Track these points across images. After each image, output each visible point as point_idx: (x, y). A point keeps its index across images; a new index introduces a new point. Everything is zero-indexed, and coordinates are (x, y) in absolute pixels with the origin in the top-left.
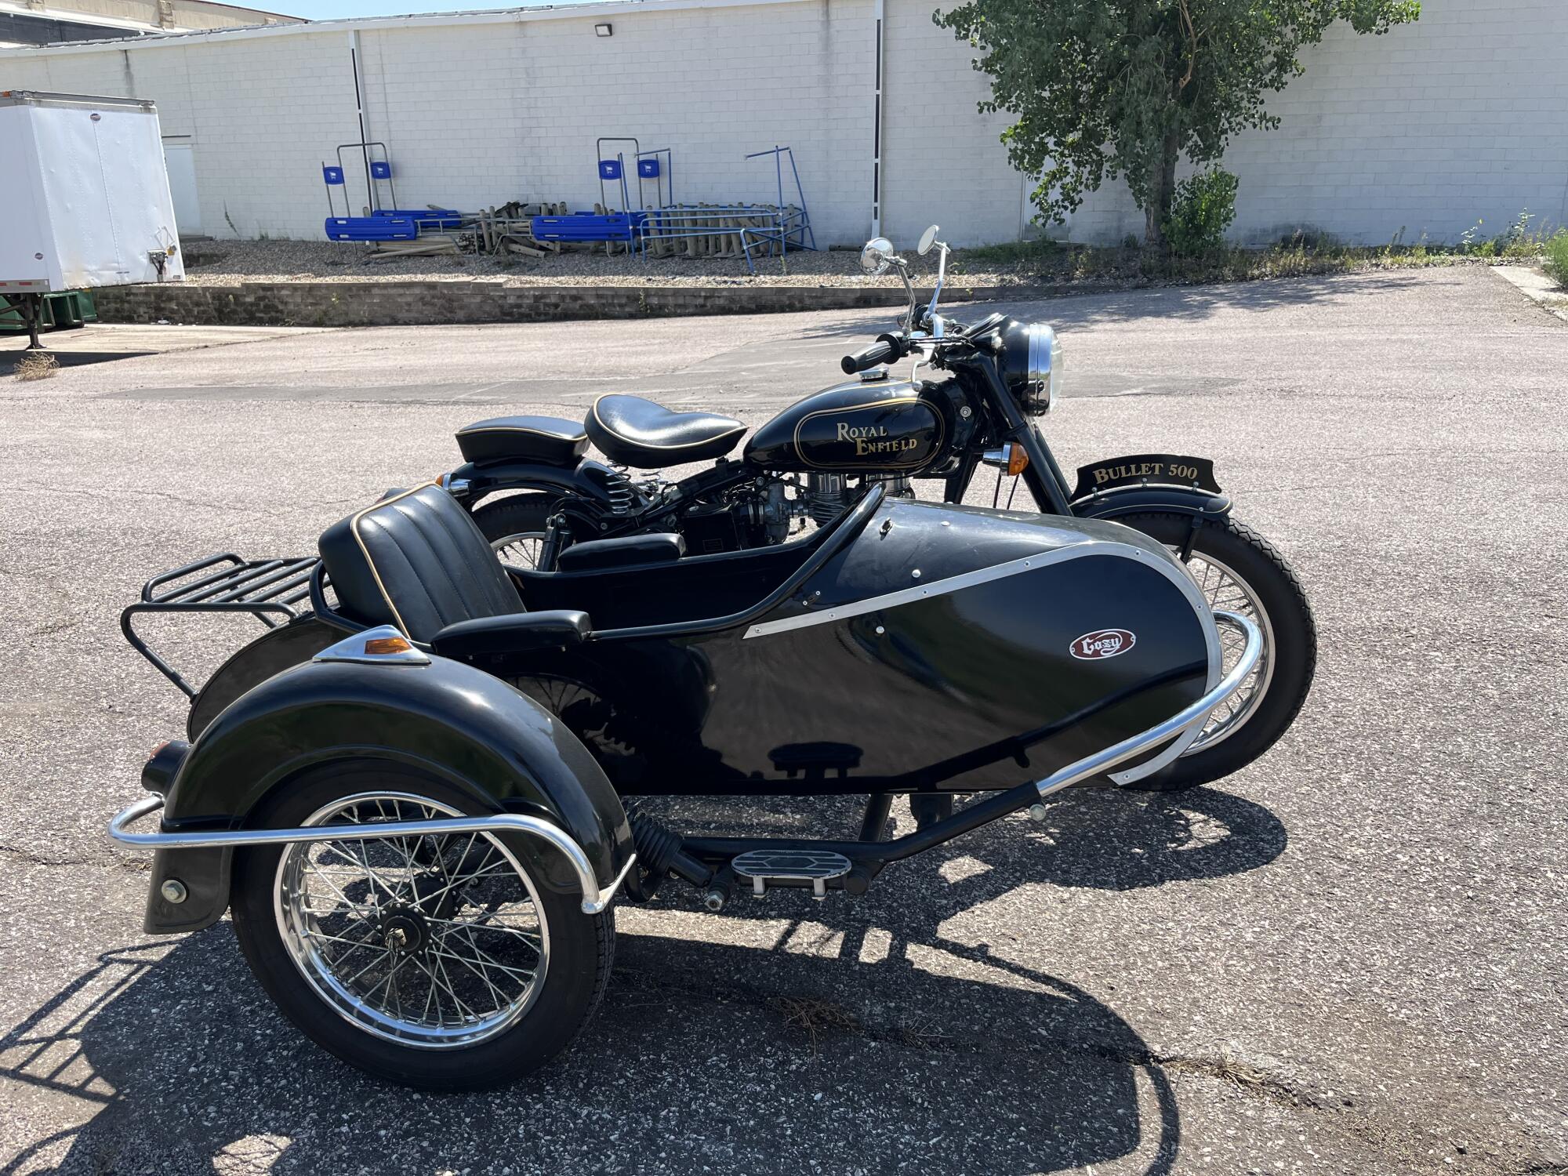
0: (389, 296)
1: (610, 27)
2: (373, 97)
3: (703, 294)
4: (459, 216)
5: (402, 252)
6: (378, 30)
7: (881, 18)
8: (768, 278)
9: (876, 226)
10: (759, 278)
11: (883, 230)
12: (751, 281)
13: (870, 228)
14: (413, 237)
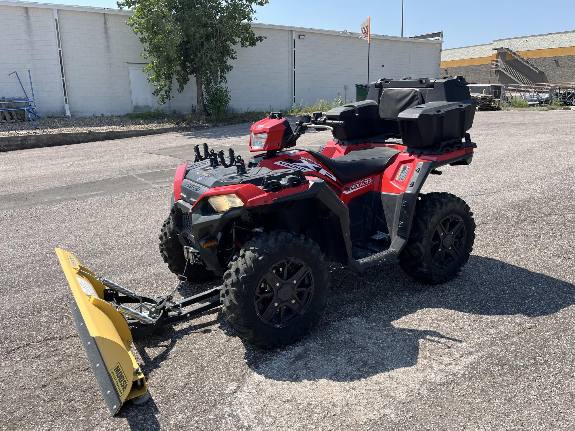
7: (57, 18)
8: (52, 130)
9: (67, 106)
10: (46, 130)
11: (70, 109)
12: (44, 131)
13: (64, 107)
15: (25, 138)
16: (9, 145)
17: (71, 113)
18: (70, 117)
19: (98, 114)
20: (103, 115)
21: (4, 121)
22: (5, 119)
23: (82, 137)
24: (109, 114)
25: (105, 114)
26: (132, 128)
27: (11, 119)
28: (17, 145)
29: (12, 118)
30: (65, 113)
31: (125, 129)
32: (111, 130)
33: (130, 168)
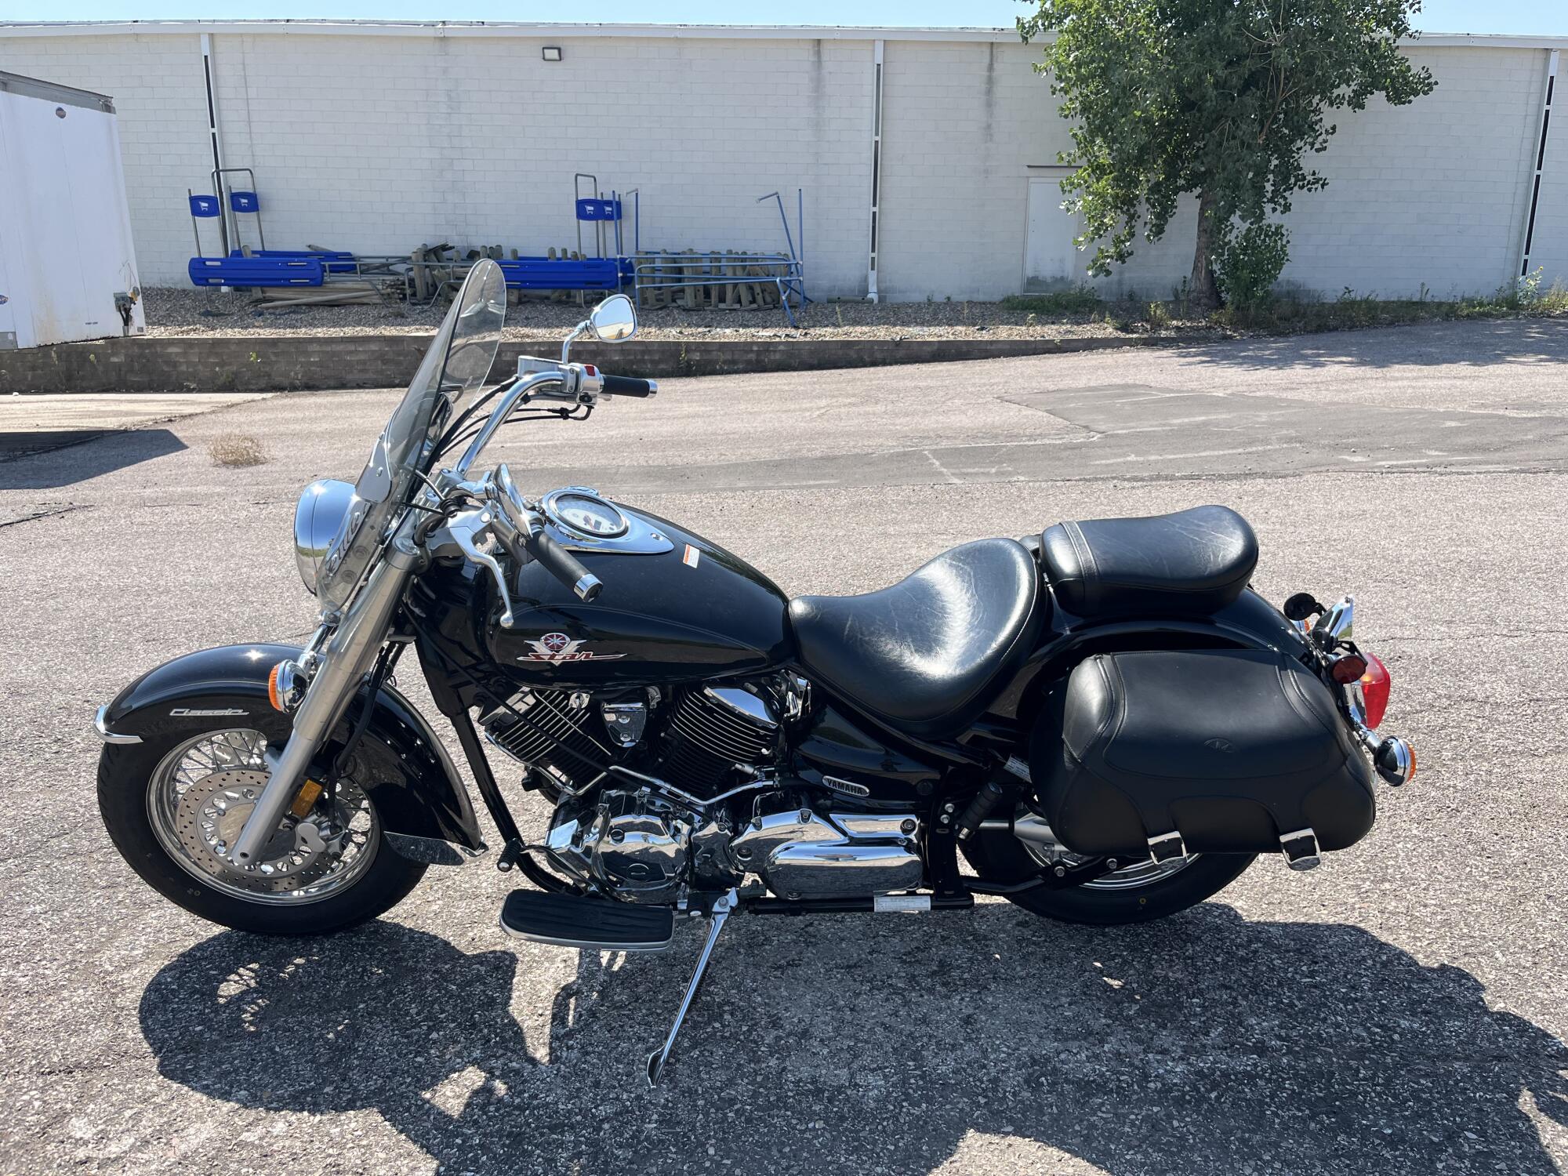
0: (334, 354)
1: (559, 50)
2: (231, 115)
3: (755, 348)
4: (353, 259)
5: (304, 300)
6: (241, 35)
7: (881, 62)
8: (822, 331)
9: (873, 277)
10: (812, 331)
11: (878, 282)
12: (806, 334)
13: (866, 279)
14: (318, 283)
15: (767, 347)
16: (734, 362)
17: (879, 292)
18: (876, 301)
19: (939, 298)
20: (949, 298)
21: (737, 306)
22: (739, 302)
23: (882, 351)
24: (964, 298)
25: (955, 298)
26: (1004, 333)
27: (751, 303)
28: (749, 362)
29: (754, 301)
30: (867, 292)
31: (985, 336)
32: (952, 338)
33: (932, 434)
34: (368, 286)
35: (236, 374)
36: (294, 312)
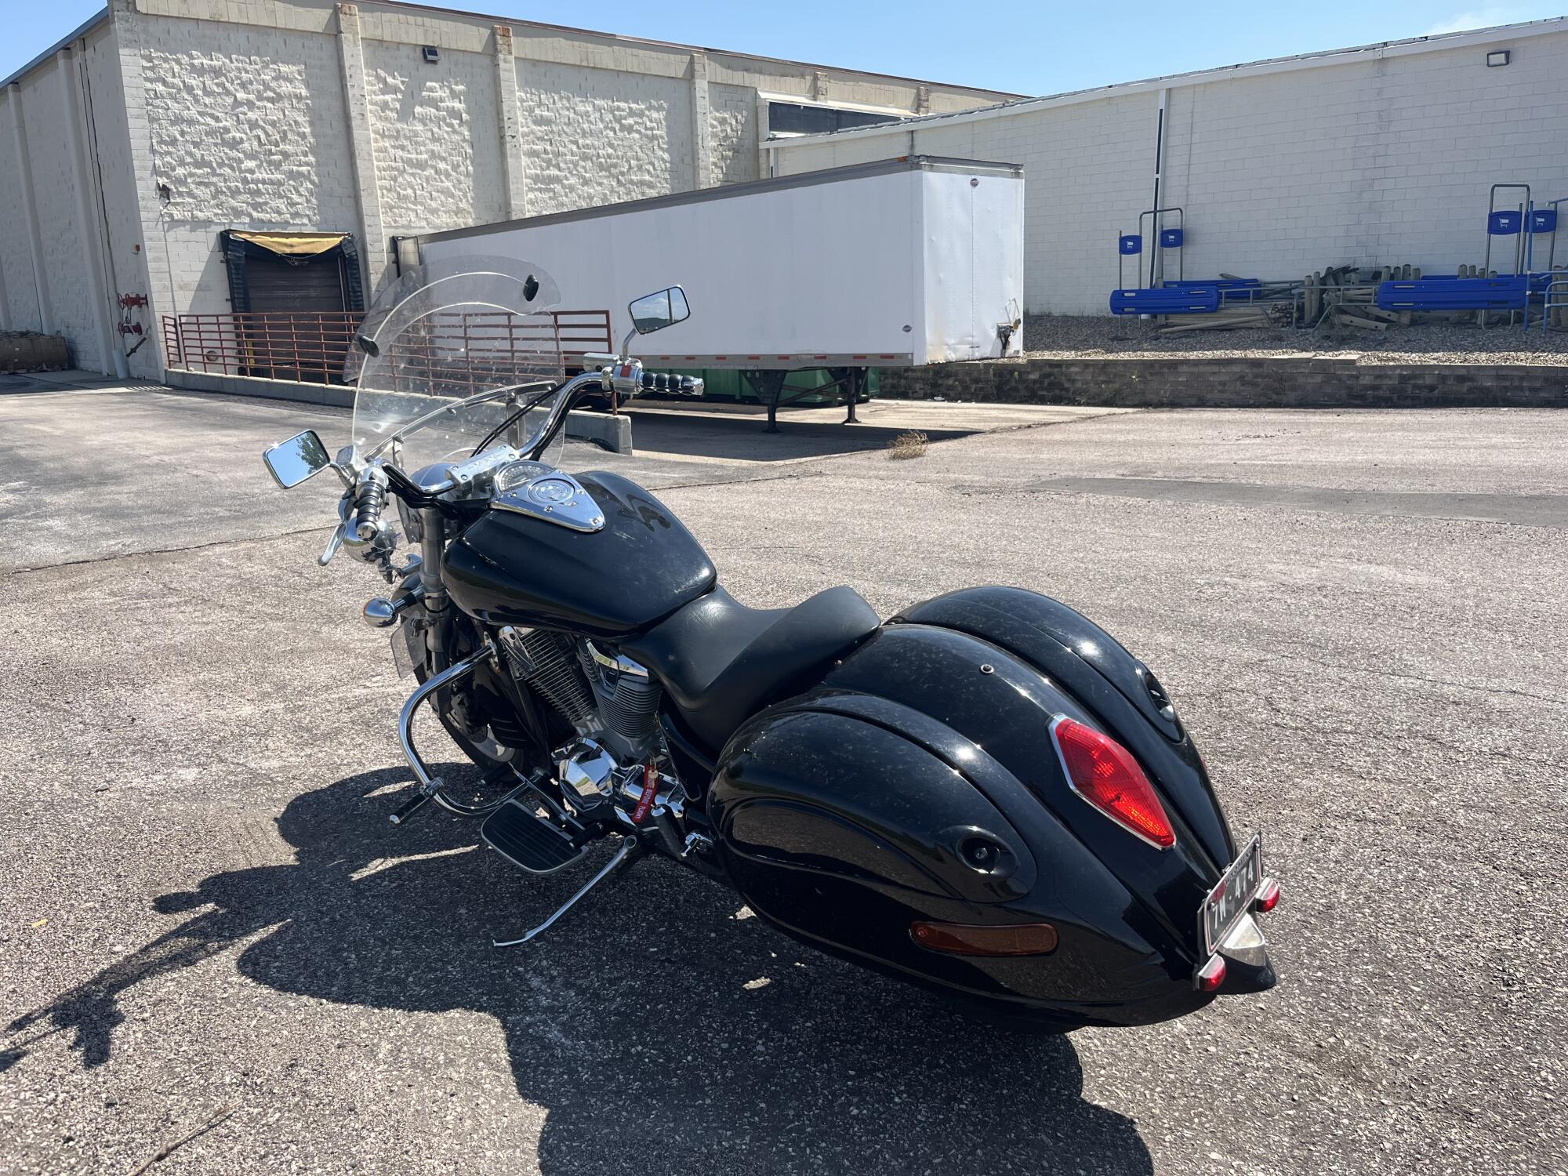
0: (1200, 374)
1: (1507, 54)
2: (1175, 161)
4: (1259, 286)
5: (1199, 326)
14: (1213, 309)
34: (1258, 311)
35: (1118, 392)
36: (1185, 337)
